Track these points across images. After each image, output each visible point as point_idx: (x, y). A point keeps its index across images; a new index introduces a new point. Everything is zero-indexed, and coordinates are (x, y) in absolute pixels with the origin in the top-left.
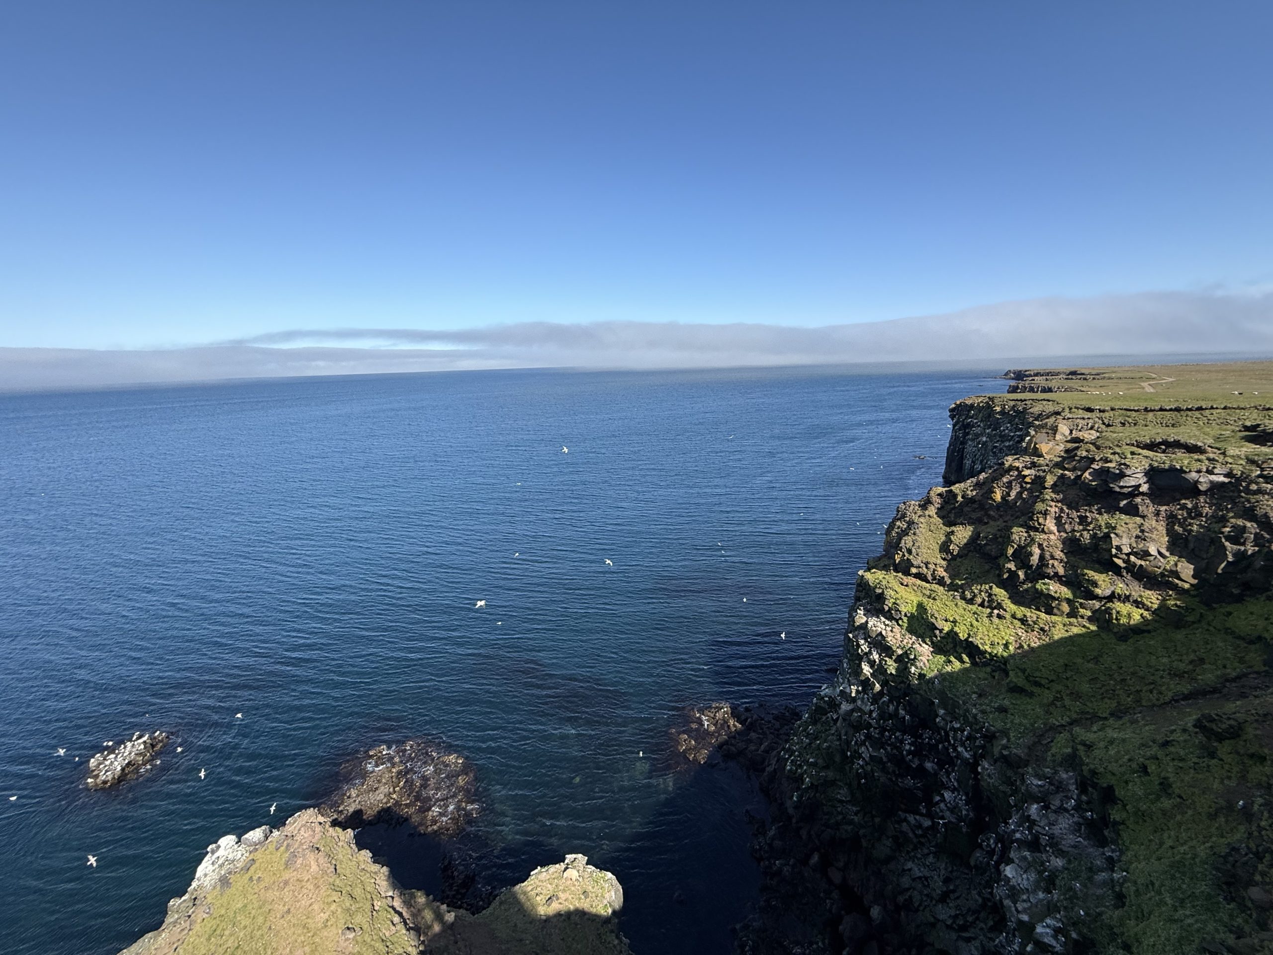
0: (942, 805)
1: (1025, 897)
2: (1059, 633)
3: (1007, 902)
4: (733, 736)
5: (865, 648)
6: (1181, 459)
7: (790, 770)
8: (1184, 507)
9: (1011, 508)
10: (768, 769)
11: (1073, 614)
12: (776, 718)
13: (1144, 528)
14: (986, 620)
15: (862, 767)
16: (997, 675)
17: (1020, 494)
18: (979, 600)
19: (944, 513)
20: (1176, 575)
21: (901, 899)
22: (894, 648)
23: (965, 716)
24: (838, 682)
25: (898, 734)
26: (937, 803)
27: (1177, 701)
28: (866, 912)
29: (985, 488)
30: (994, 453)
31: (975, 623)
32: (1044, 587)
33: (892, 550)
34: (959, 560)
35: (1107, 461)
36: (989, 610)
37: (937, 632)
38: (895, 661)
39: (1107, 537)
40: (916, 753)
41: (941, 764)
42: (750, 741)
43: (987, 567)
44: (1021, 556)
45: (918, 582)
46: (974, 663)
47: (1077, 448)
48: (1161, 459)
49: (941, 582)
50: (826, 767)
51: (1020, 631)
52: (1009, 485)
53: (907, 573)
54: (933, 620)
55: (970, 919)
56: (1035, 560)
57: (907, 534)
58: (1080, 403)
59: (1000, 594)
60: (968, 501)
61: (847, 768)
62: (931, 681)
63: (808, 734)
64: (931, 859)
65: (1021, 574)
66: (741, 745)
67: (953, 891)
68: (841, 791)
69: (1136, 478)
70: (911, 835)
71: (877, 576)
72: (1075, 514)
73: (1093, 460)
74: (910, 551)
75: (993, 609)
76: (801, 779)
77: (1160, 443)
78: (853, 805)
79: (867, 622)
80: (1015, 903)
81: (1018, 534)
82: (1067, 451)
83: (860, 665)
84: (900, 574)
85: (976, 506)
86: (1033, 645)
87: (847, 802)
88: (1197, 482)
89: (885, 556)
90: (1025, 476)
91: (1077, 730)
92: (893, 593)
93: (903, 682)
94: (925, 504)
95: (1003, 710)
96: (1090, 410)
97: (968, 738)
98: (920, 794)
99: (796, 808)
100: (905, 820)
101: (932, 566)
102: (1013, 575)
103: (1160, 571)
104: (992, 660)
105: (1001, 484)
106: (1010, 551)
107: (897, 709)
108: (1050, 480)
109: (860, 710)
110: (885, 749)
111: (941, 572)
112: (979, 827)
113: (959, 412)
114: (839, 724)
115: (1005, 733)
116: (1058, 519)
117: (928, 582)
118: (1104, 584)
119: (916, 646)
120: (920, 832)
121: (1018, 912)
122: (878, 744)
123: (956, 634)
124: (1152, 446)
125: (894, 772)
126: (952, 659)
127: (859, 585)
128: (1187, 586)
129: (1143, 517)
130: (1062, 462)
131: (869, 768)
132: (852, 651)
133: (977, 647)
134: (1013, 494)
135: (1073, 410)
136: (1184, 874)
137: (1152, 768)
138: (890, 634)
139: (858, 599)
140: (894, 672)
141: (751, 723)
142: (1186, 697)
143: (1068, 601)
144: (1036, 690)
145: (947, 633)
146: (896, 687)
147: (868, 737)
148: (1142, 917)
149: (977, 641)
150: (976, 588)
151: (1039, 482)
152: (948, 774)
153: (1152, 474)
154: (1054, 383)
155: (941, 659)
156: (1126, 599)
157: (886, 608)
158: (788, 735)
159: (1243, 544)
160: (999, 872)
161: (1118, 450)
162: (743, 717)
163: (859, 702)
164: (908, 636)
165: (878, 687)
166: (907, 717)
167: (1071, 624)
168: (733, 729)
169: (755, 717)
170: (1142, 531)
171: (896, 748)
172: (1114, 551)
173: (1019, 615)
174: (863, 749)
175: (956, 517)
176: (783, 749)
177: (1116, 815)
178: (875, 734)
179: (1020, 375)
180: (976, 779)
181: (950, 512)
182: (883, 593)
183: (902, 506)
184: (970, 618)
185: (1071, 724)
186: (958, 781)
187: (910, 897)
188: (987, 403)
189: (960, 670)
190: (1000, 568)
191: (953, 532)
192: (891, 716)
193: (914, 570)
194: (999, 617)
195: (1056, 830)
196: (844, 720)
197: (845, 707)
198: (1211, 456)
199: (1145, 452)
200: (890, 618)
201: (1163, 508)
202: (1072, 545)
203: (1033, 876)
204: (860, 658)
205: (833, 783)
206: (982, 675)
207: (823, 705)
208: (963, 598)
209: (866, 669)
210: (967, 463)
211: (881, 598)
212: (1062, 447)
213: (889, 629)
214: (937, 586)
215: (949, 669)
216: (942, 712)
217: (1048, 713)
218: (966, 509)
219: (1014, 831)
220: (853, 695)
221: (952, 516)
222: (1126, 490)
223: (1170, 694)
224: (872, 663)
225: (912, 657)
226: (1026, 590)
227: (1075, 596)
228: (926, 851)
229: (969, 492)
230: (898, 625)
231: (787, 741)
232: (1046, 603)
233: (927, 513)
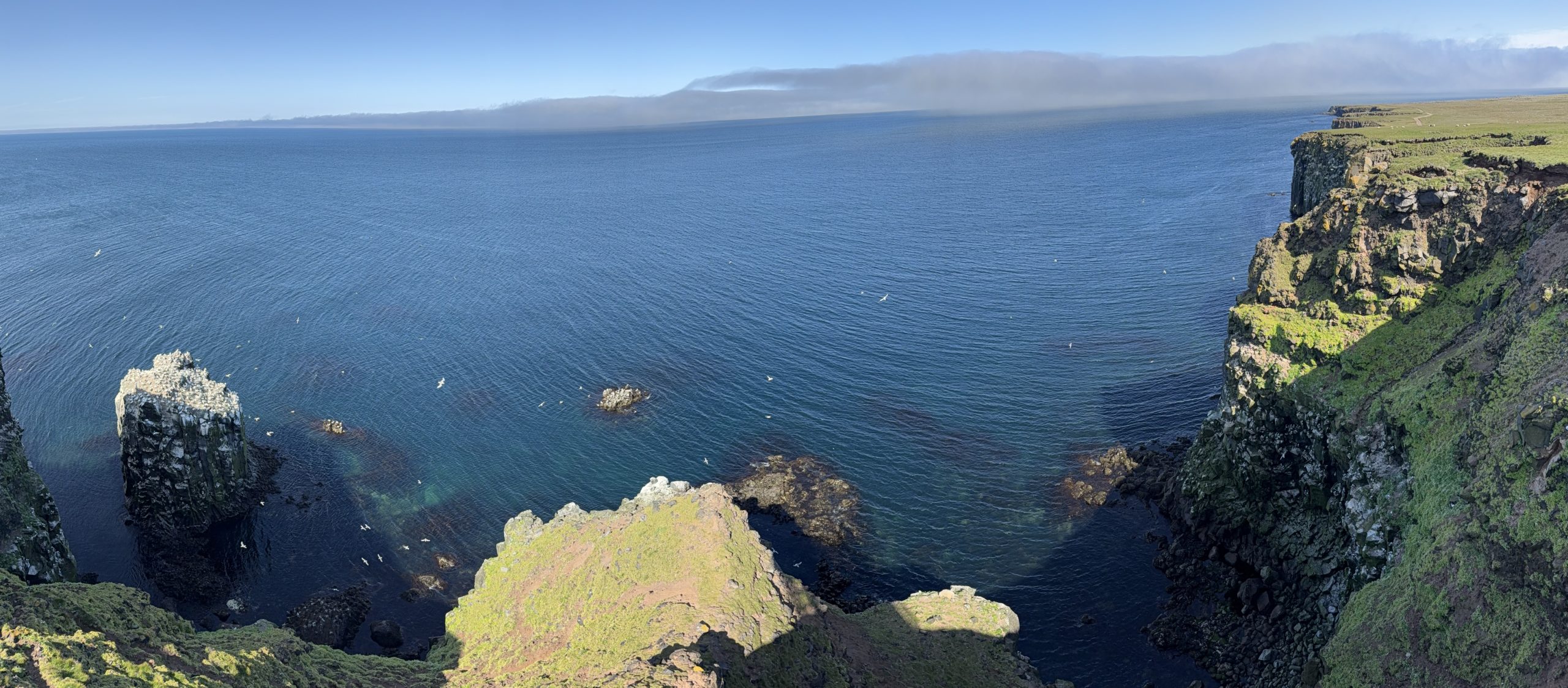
0: (1306, 476)
1: (1360, 518)
2: (1370, 328)
3: (1351, 526)
4: (1129, 475)
5: (1240, 373)
6: (1434, 181)
7: (1186, 490)
8: (1436, 219)
9: (1337, 234)
10: (1166, 494)
11: (1378, 312)
12: (1170, 449)
13: (1416, 238)
14: (1325, 329)
15: (1245, 468)
16: (1334, 369)
17: (1342, 221)
18: (1319, 315)
19: (1291, 245)
20: (1432, 269)
21: (1282, 554)
22: (1262, 368)
23: (1316, 406)
24: (1220, 407)
25: (1270, 434)
26: (1302, 476)
27: (1434, 356)
28: (1257, 574)
29: (1319, 219)
30: (1325, 186)
31: (1318, 333)
32: (1360, 295)
33: (1255, 285)
34: (1304, 284)
35: (1394, 187)
36: (1326, 321)
37: (1292, 347)
38: (1264, 378)
39: (1395, 248)
40: (1286, 444)
41: (1302, 447)
42: (1148, 475)
43: (1323, 287)
44: (1345, 273)
45: (1276, 308)
46: (1319, 365)
47: (1376, 178)
48: (1424, 182)
49: (1292, 305)
50: (1217, 478)
51: (1347, 333)
52: (1334, 216)
53: (1267, 303)
54: (1289, 338)
55: (1329, 547)
56: (1353, 275)
57: (1265, 269)
58: (1380, 137)
59: (1333, 306)
60: (1308, 232)
61: (1234, 473)
62: (1291, 386)
63: (1199, 456)
64: (1301, 517)
65: (1346, 287)
66: (1139, 480)
67: (1318, 533)
68: (1231, 493)
69: (1411, 201)
70: (1286, 506)
71: (1244, 309)
72: (1376, 234)
73: (1385, 187)
74: (1268, 283)
75: (1329, 319)
76: (1196, 494)
77: (1423, 170)
78: (1241, 500)
79: (1240, 351)
80: (1354, 524)
81: (1342, 255)
82: (1370, 181)
83: (1236, 389)
84: (1262, 305)
85: (1313, 236)
86: (1356, 341)
87: (1235, 500)
88: (1442, 198)
89: (1250, 291)
90: (1344, 206)
91: (1384, 393)
92: (1257, 322)
93: (1271, 393)
94: (1277, 240)
95: (1340, 394)
96: (1383, 143)
97: (1319, 422)
98: (1289, 473)
99: (1194, 518)
100: (1281, 496)
101: (1285, 293)
102: (1340, 289)
103: (1424, 268)
104: (1330, 359)
105: (1329, 215)
106: (1338, 271)
107: (1268, 416)
108: (1360, 207)
109: (1240, 424)
110: (1262, 449)
111: (1293, 297)
112: (1330, 481)
113: (1298, 148)
114: (1224, 440)
115: (1342, 410)
116: (1366, 239)
117: (1283, 307)
118: (1395, 284)
119: (1278, 362)
120: (1292, 501)
121: (1357, 529)
122: (1255, 446)
123: (1306, 345)
124: (1418, 173)
125: (1269, 464)
126: (1304, 365)
127: (1231, 320)
128: (1438, 276)
129: (1415, 229)
130: (1367, 191)
131: (1250, 467)
132: (1230, 378)
133: (1320, 351)
134: (1337, 222)
135: (1374, 144)
136: (1440, 464)
137: (1423, 404)
138: (1258, 356)
139: (1231, 332)
140: (1263, 387)
141: (1147, 460)
142: (1439, 352)
143: (1375, 302)
144: (1359, 373)
145: (1300, 346)
146: (1266, 399)
147: (1248, 443)
148: (1421, 501)
149: (1319, 347)
150: (1317, 305)
151: (1353, 208)
152: (1308, 451)
153: (1420, 194)
154: (1362, 119)
155: (1297, 367)
156: (1407, 293)
157: (1254, 336)
158: (1181, 461)
159: (1464, 240)
160: (1344, 507)
161: (1400, 177)
162: (1139, 456)
163: (1239, 419)
164: (1272, 354)
165: (1252, 402)
166: (1276, 419)
167: (1377, 319)
168: (1130, 468)
169: (1150, 453)
170: (1415, 241)
171: (1270, 445)
172: (1399, 259)
173: (1346, 321)
174: (1245, 454)
175: (1299, 248)
176: (1179, 473)
177: (1406, 442)
178: (1253, 439)
179: (1340, 112)
180: (1326, 449)
181: (1295, 244)
182: (1250, 324)
183: (1260, 244)
184: (1314, 330)
185: (1380, 390)
186: (1314, 455)
187: (1289, 550)
188: (1317, 138)
189: (1310, 372)
190: (1331, 285)
191: (1298, 262)
192: (1264, 423)
193: (1272, 299)
194: (1334, 324)
195: (1375, 466)
196: (1228, 435)
197: (1228, 425)
198: (1449, 177)
199: (1416, 178)
200: (1257, 343)
201: (1425, 221)
202: (1377, 260)
203: (1364, 501)
204: (1236, 382)
205: (1223, 488)
206: (1325, 372)
207: (1209, 428)
208: (1309, 315)
209: (1242, 390)
210: (1307, 197)
211: (1249, 328)
212: (1366, 178)
213: (1257, 352)
214: (1290, 309)
215: (1302, 373)
216: (1300, 408)
217: (1367, 387)
218: (1307, 240)
219: (1351, 476)
220: (1234, 413)
221: (1297, 247)
222: (1405, 210)
223: (1431, 353)
224: (1246, 384)
225: (1276, 371)
226: (1350, 300)
227: (1379, 298)
228: (1297, 513)
229: (1307, 225)
230: (1264, 347)
231: (1181, 466)
232: (1359, 307)
233: (1278, 247)
